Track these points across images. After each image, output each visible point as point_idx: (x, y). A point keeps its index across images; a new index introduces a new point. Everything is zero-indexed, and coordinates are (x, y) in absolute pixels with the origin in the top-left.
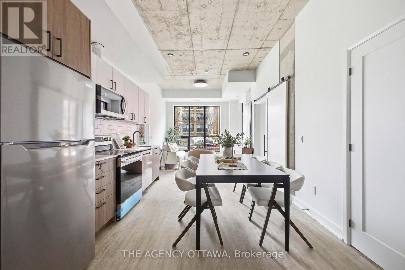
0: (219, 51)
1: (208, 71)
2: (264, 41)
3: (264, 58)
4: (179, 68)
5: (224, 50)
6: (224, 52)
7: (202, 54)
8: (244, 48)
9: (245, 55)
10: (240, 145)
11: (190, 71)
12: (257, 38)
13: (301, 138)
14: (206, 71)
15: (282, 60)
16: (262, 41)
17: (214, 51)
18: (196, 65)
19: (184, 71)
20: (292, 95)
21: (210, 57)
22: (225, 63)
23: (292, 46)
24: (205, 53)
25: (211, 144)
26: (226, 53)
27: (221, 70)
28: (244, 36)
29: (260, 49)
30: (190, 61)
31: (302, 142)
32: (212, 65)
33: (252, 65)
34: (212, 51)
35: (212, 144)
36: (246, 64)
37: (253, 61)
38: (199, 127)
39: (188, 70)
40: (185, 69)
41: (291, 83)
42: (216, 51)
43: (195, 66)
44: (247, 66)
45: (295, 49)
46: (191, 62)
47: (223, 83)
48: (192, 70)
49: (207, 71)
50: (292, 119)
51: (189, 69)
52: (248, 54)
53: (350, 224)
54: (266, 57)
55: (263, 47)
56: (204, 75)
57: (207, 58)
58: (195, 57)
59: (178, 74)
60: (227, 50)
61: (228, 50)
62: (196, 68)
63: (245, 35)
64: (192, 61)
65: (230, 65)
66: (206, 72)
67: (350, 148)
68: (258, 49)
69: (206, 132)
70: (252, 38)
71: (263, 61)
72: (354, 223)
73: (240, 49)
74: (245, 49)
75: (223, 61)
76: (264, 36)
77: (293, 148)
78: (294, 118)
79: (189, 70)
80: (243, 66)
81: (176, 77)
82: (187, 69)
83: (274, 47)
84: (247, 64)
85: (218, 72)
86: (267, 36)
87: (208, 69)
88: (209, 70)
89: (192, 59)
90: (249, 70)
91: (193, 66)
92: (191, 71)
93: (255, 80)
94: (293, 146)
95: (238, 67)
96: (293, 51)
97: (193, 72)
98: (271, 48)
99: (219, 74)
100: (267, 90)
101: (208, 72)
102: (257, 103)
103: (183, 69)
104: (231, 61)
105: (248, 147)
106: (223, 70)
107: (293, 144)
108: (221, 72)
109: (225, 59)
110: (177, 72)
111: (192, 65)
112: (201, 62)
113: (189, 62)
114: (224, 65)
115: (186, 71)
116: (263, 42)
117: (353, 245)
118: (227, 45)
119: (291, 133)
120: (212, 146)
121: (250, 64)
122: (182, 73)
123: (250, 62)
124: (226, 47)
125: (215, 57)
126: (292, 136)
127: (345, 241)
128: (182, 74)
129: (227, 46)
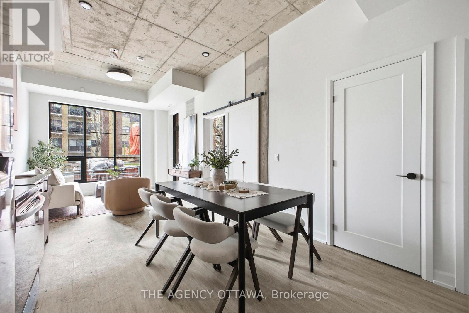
0: (176, 35)
1: (144, 59)
2: (232, 47)
3: (221, 66)
4: (91, 36)
5: (184, 37)
6: (180, 40)
7: (148, 29)
8: (208, 45)
9: (205, 55)
10: (178, 168)
11: (110, 49)
12: (228, 40)
13: (277, 157)
14: (139, 58)
15: (249, 74)
16: (230, 45)
17: (170, 33)
18: (129, 43)
19: (98, 43)
20: (264, 113)
21: (158, 40)
22: (175, 55)
23: (265, 62)
24: (154, 29)
25: (121, 169)
26: (183, 43)
27: (163, 65)
28: (217, 30)
29: (223, 55)
30: (121, 32)
31: (278, 160)
32: (154, 53)
33: (204, 71)
34: (165, 31)
35: (123, 170)
36: (198, 66)
37: (208, 66)
38: (73, 143)
39: (107, 46)
40: (103, 42)
41: (263, 100)
42: (172, 34)
43: (126, 44)
44: (198, 69)
45: (268, 67)
46: (122, 35)
47: (155, 83)
48: (115, 47)
49: (141, 58)
50: (264, 138)
51: (111, 44)
52: (208, 55)
53: (333, 227)
54: (223, 66)
55: (227, 53)
56: (132, 63)
57: (153, 38)
58: (135, 29)
59: (83, 46)
60: (187, 39)
61: (189, 40)
62: (126, 48)
63: (219, 30)
64: (124, 33)
65: (180, 61)
66: (140, 60)
67: (333, 164)
68: (220, 54)
69: (87, 152)
70: (223, 38)
71: (217, 69)
72: (337, 226)
73: (204, 45)
74: (208, 48)
75: (174, 52)
76: (235, 41)
77: (266, 167)
78: (267, 137)
79: (111, 46)
80: (193, 68)
81: (75, 51)
82: (106, 44)
83: (236, 58)
84: (200, 68)
85: (158, 66)
86: (238, 43)
87: (144, 56)
88: (146, 58)
89: (126, 30)
90: (197, 75)
91: (121, 43)
92: (112, 49)
93: (203, 89)
94: (266, 164)
95: (187, 68)
96: (266, 68)
97: (116, 52)
98: (233, 57)
99: (158, 69)
100: (228, 104)
101: (142, 61)
102: (206, 117)
103: (99, 41)
104: (183, 56)
105: (194, 169)
106: (165, 65)
107: (266, 163)
108: (162, 67)
109: (177, 51)
110: (82, 42)
111: (119, 40)
112: (140, 41)
113: (118, 33)
114: (171, 58)
115: (102, 47)
116: (230, 47)
117: (335, 245)
118: (191, 32)
119: (264, 151)
120: (124, 171)
121: (202, 68)
122: (92, 47)
123: (204, 65)
124: (188, 35)
125: (165, 43)
126: (264, 155)
127: (329, 244)
128: (90, 49)
129: (190, 34)
